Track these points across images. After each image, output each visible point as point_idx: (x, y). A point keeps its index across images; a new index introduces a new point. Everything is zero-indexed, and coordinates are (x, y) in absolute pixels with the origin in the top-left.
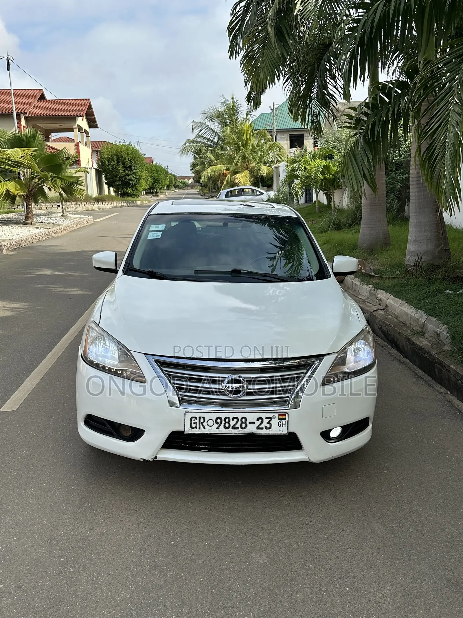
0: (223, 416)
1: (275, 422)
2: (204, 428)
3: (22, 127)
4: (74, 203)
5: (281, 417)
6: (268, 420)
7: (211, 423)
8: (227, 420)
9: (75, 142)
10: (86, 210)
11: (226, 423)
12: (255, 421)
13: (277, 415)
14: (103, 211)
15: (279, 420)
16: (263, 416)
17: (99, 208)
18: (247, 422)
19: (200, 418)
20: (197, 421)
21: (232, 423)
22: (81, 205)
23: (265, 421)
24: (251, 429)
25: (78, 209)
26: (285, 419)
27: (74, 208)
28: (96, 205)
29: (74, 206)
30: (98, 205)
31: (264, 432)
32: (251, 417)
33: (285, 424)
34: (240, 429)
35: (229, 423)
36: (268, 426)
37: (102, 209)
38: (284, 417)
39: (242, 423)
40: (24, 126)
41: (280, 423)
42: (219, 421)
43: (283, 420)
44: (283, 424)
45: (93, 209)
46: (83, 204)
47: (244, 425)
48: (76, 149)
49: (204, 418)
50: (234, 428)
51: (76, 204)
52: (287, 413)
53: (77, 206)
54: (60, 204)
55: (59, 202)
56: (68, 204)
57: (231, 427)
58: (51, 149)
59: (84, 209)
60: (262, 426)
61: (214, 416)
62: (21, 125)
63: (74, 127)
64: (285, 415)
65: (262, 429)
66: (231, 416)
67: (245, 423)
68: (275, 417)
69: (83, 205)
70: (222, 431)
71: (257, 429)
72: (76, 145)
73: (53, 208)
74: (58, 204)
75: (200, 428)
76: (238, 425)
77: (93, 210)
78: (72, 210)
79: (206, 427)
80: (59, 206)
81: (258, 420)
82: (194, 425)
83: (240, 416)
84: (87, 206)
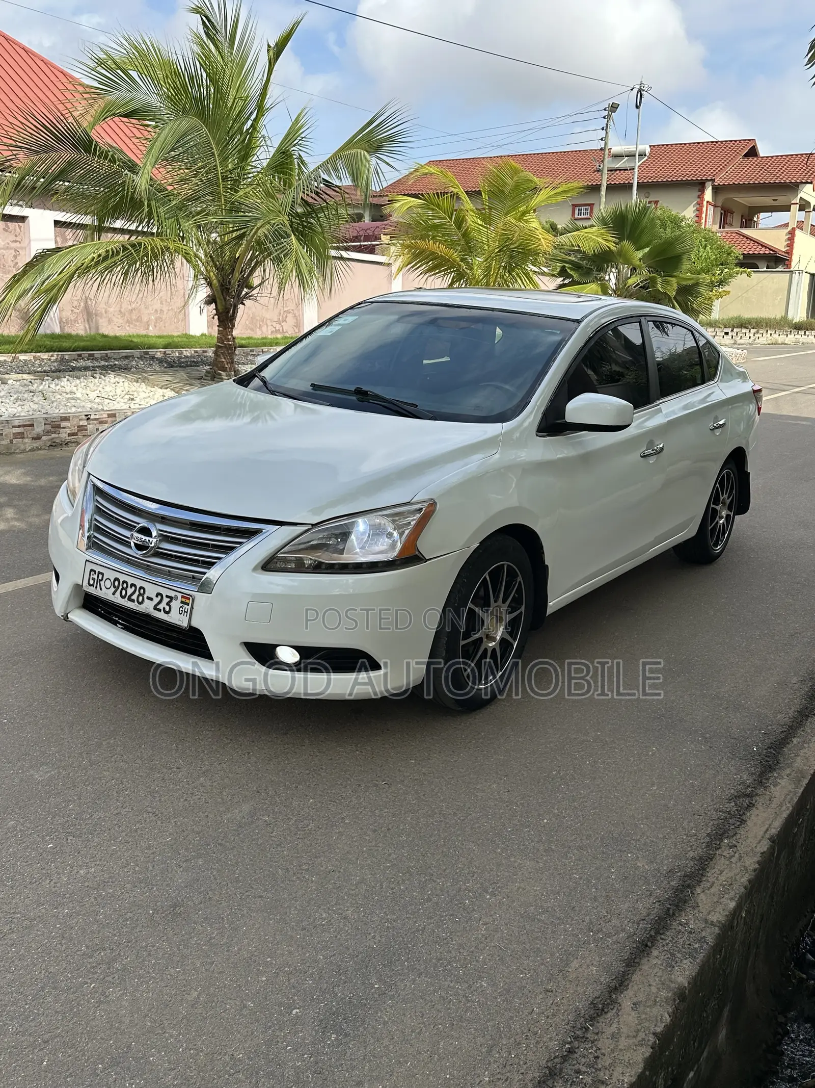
0: (122, 578)
1: (176, 604)
2: (101, 589)
3: (705, 203)
4: (753, 331)
5: (183, 600)
6: (169, 599)
7: (108, 584)
8: (125, 586)
9: (790, 228)
10: (773, 344)
11: (123, 588)
12: (153, 596)
13: (179, 595)
14: (803, 346)
15: (181, 605)
16: (165, 592)
17: (797, 343)
18: (145, 596)
19: (99, 573)
20: (95, 577)
21: (130, 591)
22: (764, 335)
23: (166, 600)
24: (147, 607)
25: (757, 341)
26: (188, 604)
27: (752, 338)
28: (793, 335)
29: (752, 335)
30: (797, 336)
31: (161, 616)
32: (151, 590)
33: (187, 612)
34: (136, 603)
35: (126, 589)
36: (167, 609)
37: (803, 343)
38: (187, 601)
39: (140, 595)
40: (707, 202)
41: (181, 609)
42: (116, 583)
43: (185, 606)
44: (185, 612)
45: (786, 342)
46: (769, 332)
47: (141, 599)
48: (789, 239)
49: (103, 574)
50: (130, 599)
51: (757, 332)
52: (191, 596)
53: (757, 335)
54: (729, 330)
55: (729, 327)
56: (744, 330)
57: (127, 597)
58: (745, 239)
59: (769, 342)
60: (160, 607)
61: (112, 575)
62: (703, 200)
63: (793, 202)
64: (189, 599)
65: (159, 610)
66: (130, 581)
67: (142, 595)
68: (176, 598)
69: (769, 335)
70: (117, 599)
71: (154, 609)
72: (789, 233)
73: (716, 337)
74: (726, 330)
75: (96, 588)
76: (134, 597)
77: (785, 344)
78: (748, 341)
79: (103, 587)
80: (727, 333)
81: (157, 596)
82: (91, 582)
83: (139, 584)
84: (776, 336)
